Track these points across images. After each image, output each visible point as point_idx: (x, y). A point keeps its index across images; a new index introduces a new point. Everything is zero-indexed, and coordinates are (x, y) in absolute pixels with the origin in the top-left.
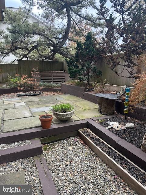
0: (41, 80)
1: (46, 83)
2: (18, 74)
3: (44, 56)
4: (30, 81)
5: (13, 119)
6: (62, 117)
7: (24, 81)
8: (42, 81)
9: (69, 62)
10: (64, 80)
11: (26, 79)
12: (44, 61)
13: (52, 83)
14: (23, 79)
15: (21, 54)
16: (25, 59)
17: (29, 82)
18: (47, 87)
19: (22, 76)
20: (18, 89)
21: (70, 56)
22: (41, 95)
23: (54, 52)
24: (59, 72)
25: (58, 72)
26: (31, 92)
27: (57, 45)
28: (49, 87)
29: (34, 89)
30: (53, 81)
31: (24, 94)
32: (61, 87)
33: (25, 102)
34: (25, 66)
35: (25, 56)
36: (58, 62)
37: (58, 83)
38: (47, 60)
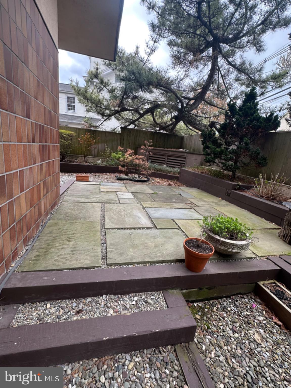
0: (150, 159)
1: (156, 165)
2: (121, 147)
3: (159, 125)
4: (138, 159)
5: (122, 228)
6: (230, 250)
7: (131, 158)
8: (150, 161)
9: (207, 136)
10: (184, 164)
11: (133, 156)
12: (156, 133)
13: (165, 166)
14: (129, 156)
15: (128, 119)
16: (132, 126)
17: (137, 161)
18: (157, 171)
19: (127, 151)
20: (118, 168)
21: (203, 128)
22: (149, 182)
23: (177, 119)
24: (178, 150)
25: (175, 150)
26: (136, 176)
27: (186, 109)
28: (160, 172)
29: (142, 172)
30: (167, 164)
31: (126, 177)
32: (179, 173)
33: (131, 193)
34: (130, 136)
35: (133, 122)
36: (177, 135)
37: (175, 167)
38: (161, 131)
